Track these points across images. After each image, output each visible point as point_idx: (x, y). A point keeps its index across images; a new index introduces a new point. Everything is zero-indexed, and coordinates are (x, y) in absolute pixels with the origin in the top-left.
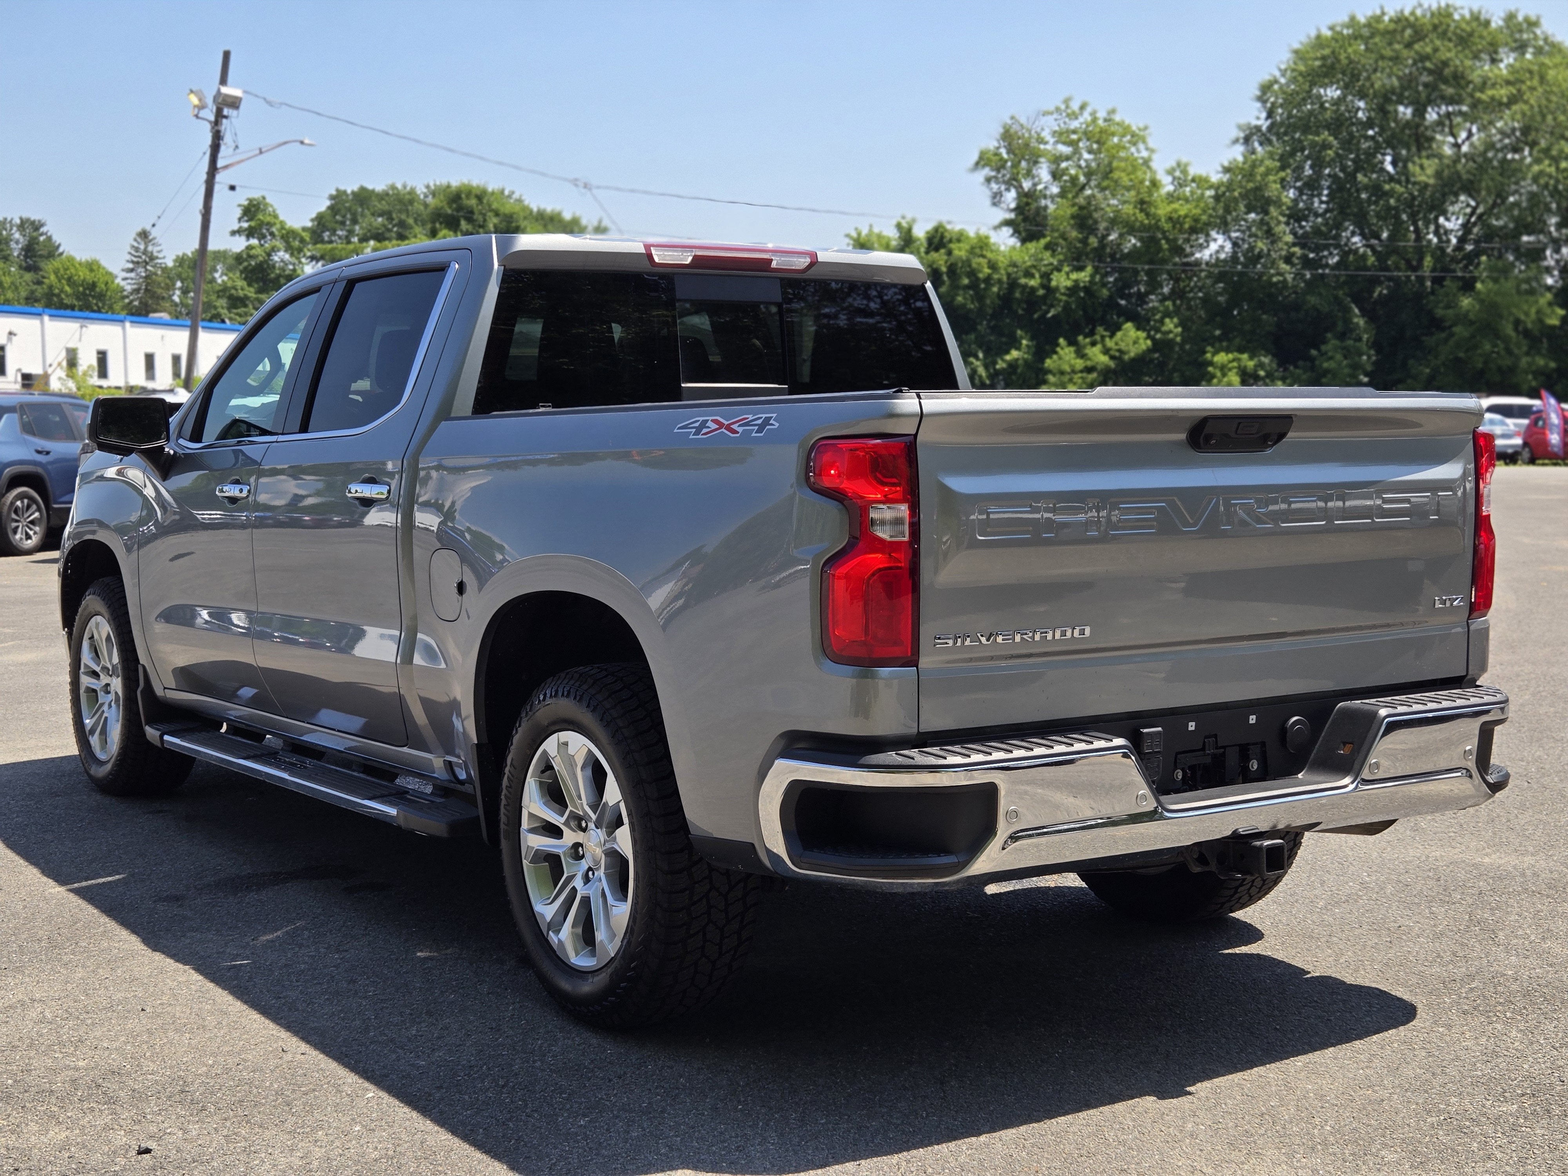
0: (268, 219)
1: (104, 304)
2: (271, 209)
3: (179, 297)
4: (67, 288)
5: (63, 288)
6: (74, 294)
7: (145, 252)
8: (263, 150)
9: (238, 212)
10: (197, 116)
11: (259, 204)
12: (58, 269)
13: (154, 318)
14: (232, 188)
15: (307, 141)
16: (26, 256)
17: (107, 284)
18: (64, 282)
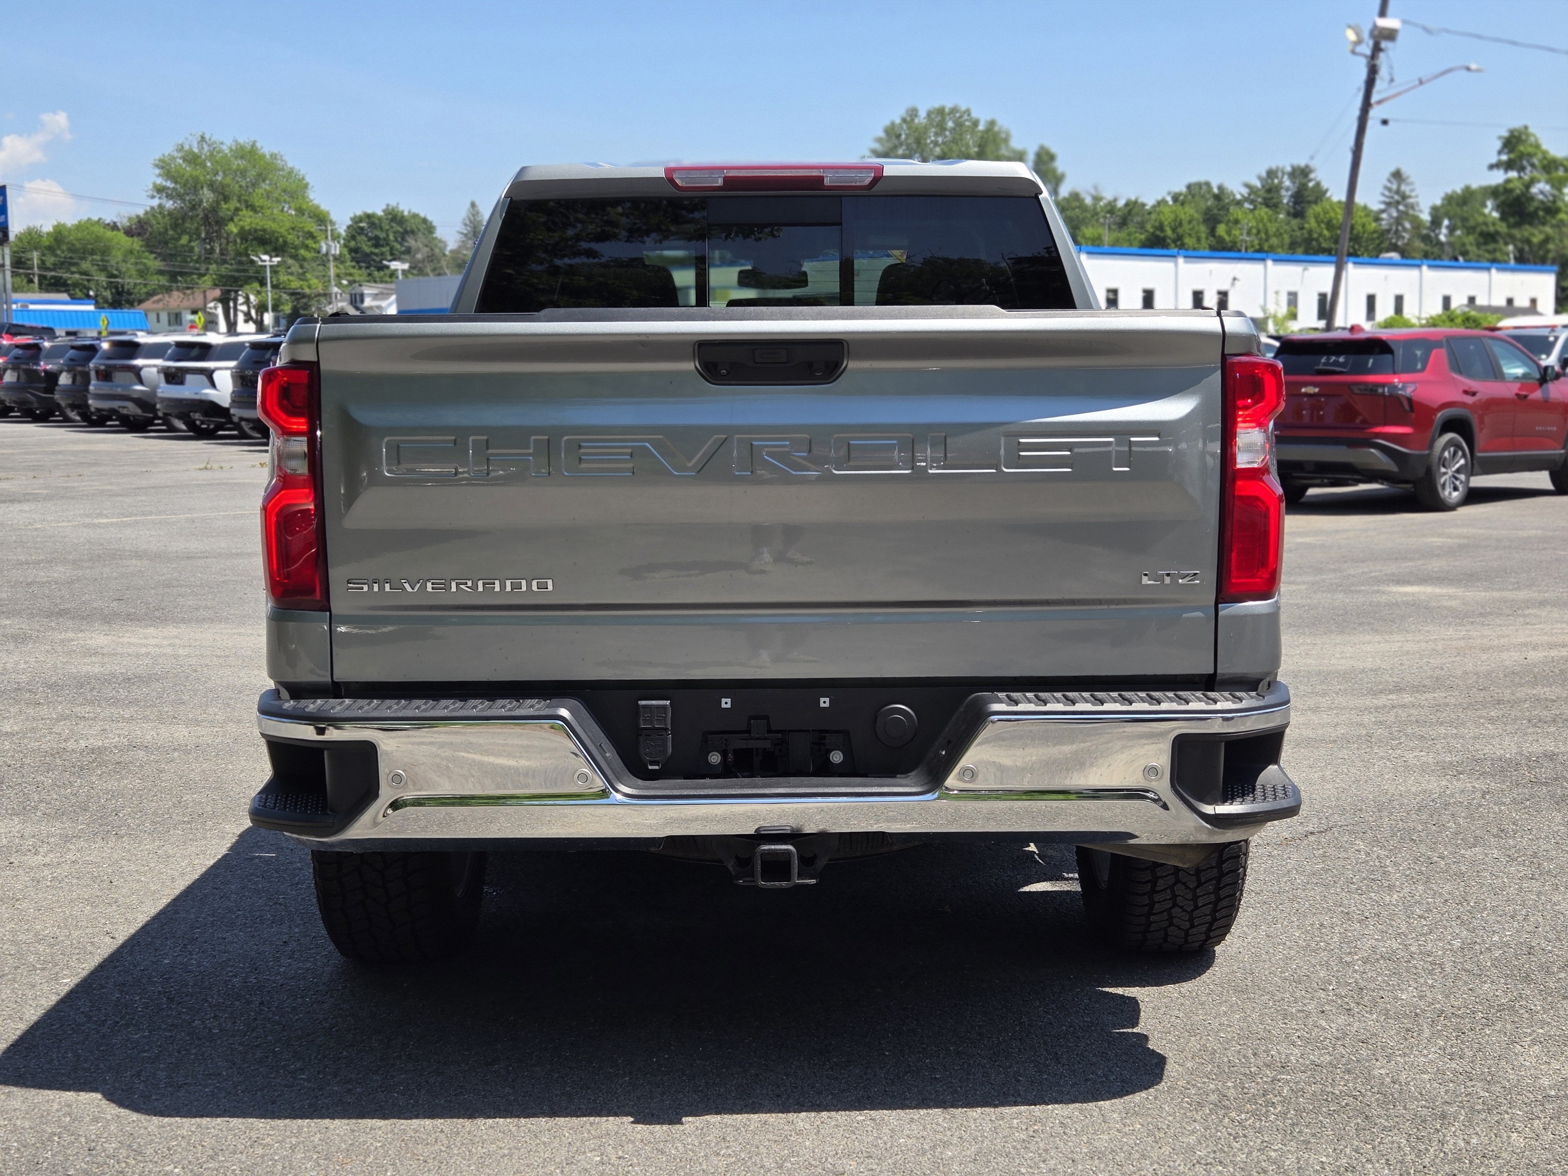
0: (1530, 150)
1: (1360, 246)
2: (1532, 139)
3: (1446, 236)
4: (1326, 232)
5: (1322, 232)
6: (1331, 237)
7: (1398, 192)
8: (1424, 80)
9: (1498, 145)
10: (1353, 52)
11: (1520, 133)
12: (1319, 214)
13: (1384, 258)
14: (1385, 122)
15: (1474, 66)
16: (1295, 203)
17: (1364, 226)
18: (1323, 226)
